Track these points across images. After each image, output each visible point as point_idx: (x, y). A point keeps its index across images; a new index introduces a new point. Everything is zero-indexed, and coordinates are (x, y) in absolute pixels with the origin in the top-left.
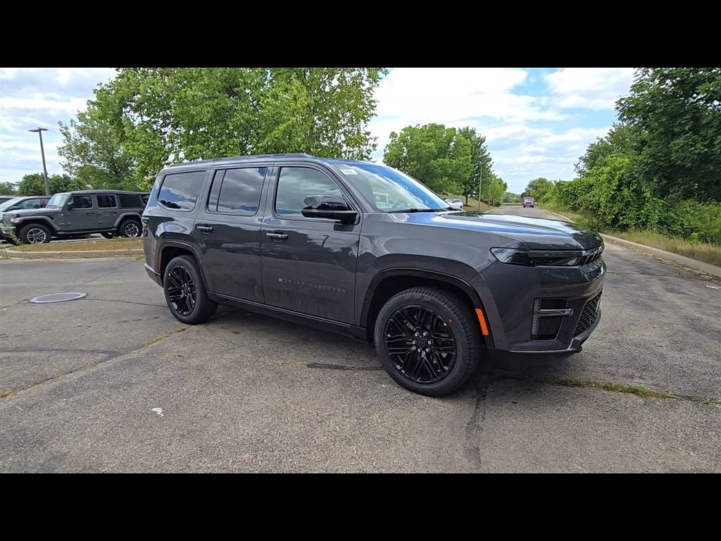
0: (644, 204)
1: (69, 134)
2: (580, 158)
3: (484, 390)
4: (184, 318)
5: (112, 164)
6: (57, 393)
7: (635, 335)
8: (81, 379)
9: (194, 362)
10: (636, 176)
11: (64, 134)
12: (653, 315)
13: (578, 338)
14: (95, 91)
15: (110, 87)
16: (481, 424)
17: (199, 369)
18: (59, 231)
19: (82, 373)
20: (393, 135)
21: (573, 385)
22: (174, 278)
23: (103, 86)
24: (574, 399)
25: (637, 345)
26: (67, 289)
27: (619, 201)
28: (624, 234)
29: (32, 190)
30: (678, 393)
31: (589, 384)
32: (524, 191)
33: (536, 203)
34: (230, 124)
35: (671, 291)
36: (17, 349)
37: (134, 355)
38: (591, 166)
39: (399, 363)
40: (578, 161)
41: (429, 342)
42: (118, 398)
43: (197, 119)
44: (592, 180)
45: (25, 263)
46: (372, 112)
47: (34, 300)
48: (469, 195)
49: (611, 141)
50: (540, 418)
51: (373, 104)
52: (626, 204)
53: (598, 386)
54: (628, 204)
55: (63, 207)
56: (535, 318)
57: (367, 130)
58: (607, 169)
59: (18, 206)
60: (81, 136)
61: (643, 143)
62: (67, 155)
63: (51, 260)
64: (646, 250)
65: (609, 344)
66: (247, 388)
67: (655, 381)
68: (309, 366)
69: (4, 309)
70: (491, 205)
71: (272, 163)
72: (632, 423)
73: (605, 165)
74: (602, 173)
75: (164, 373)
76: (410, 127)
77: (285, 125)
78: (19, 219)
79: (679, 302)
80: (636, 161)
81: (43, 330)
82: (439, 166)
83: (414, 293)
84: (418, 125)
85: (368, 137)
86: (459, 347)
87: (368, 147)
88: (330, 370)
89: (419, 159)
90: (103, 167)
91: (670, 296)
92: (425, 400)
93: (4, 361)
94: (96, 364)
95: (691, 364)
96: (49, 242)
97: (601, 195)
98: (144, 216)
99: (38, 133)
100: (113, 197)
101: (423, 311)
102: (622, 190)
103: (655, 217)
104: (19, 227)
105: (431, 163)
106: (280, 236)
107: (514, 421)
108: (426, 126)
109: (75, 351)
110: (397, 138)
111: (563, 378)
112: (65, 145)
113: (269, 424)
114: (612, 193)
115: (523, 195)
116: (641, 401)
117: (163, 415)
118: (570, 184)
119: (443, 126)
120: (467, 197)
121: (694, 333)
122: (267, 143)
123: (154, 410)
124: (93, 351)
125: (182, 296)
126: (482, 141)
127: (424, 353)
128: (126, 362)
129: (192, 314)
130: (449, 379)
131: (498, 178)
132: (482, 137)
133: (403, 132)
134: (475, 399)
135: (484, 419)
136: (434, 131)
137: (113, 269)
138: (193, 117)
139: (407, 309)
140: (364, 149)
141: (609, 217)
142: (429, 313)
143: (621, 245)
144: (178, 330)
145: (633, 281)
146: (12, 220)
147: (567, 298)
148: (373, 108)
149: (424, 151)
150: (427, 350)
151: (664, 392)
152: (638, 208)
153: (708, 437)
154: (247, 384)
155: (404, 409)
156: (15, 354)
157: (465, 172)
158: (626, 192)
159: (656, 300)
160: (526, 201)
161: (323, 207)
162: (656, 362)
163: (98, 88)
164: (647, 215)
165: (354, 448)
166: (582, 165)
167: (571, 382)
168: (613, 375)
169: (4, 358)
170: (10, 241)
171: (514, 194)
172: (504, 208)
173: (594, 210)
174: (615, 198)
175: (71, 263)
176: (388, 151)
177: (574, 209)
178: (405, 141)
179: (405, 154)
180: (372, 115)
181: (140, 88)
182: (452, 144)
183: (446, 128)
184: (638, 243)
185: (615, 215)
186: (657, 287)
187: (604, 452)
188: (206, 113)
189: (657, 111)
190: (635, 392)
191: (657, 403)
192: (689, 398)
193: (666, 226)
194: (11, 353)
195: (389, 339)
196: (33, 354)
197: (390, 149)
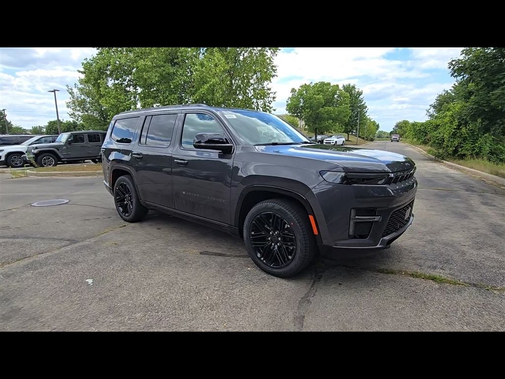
0: (478, 139)
1: (73, 93)
2: (431, 105)
3: (320, 274)
4: (126, 218)
5: (102, 113)
6: (27, 267)
7: (446, 237)
8: (47, 258)
9: (124, 248)
10: (465, 117)
11: (70, 93)
12: (465, 222)
13: (387, 238)
14: (83, 64)
15: (92, 61)
16: (311, 299)
17: (126, 253)
18: (63, 158)
19: (49, 254)
20: (293, 90)
21: (388, 273)
22: (120, 190)
23: (88, 60)
24: (385, 283)
25: (447, 244)
26: (58, 197)
27: (458, 137)
28: (461, 161)
29: (54, 131)
30: (467, 281)
31: (400, 272)
32: (392, 130)
33: (401, 138)
34: (171, 84)
35: (485, 204)
36: (14, 237)
37: (86, 243)
38: (439, 111)
39: (260, 253)
40: (429, 107)
41: (279, 239)
42: (66, 272)
43: (149, 81)
44: (438, 122)
45: (38, 179)
46: (273, 74)
47: (35, 204)
48: (350, 133)
49: (454, 93)
50: (356, 296)
51: (274, 68)
52: (464, 139)
53: (406, 274)
54: (465, 139)
55: (66, 142)
56: (352, 223)
57: (269, 86)
58: (449, 113)
59: (38, 141)
60: (81, 95)
61: (470, 93)
62: (72, 107)
63: (55, 177)
64: (475, 173)
65: (425, 243)
66: (154, 267)
67: (452, 272)
68: (201, 253)
69: (14, 210)
70: (367, 140)
71: (181, 111)
72: (425, 302)
73: (449, 110)
74: (446, 116)
75: (101, 255)
76: (306, 85)
77: (208, 85)
78: (37, 150)
79: (489, 212)
80: (466, 107)
81: (34, 224)
82: (326, 112)
83: (268, 203)
84: (311, 83)
85: (269, 92)
86: (299, 243)
87: (270, 99)
88: (214, 256)
89: (311, 107)
90: (96, 115)
91: (484, 209)
92: (276, 279)
93: (3, 244)
94: (60, 247)
95: (484, 260)
96: (56, 165)
97: (445, 133)
98: (103, 148)
99: (53, 93)
100: (98, 135)
101: (274, 216)
102: (461, 129)
103: (487, 148)
104: (37, 155)
105: (320, 110)
106: (183, 161)
107: (336, 298)
108: (317, 84)
109: (50, 239)
110: (296, 93)
111: (382, 267)
112: (71, 101)
113: (161, 293)
114: (453, 131)
115: (391, 133)
116: (437, 286)
117: (92, 284)
118: (422, 124)
119: (329, 84)
120: (348, 135)
121: (494, 236)
122: (196, 97)
123: (87, 280)
124: (61, 239)
125: (125, 203)
126: (360, 94)
127: (276, 246)
128: (80, 247)
129: (131, 215)
130: (292, 265)
131: (372, 120)
132: (360, 91)
133: (300, 88)
134: (313, 281)
135: (314, 295)
136: (322, 87)
137: (92, 184)
138: (146, 80)
139: (264, 214)
140: (267, 100)
141: (451, 149)
142: (278, 218)
143: (458, 169)
144: (121, 226)
145: (458, 197)
146: (33, 151)
147: (376, 208)
148: (274, 71)
149: (315, 101)
150: (278, 244)
151: (456, 279)
152: (473, 142)
153: (483, 316)
154: (155, 265)
155: (258, 286)
156: (11, 240)
157: (345, 117)
158: (464, 130)
159: (472, 210)
160: (393, 137)
161: (210, 141)
162: (456, 257)
163: (85, 62)
164: (481, 147)
165: (214, 312)
166: (432, 110)
167: (387, 270)
168: (421, 266)
169: (4, 242)
170: (32, 165)
171: (385, 132)
172: (377, 142)
173: (440, 143)
174: (456, 135)
175: (68, 180)
176: (290, 102)
177: (425, 143)
178: (302, 95)
179: (301, 104)
180: (274, 76)
181: (111, 61)
182: (336, 96)
183: (331, 85)
184: (470, 168)
185: (456, 147)
186: (475, 200)
187: (397, 323)
188: (154, 77)
189: (480, 69)
190: (434, 279)
191: (449, 288)
192: (475, 285)
193: (495, 155)
194: (9, 239)
195: (253, 235)
196: (22, 240)
197: (291, 100)
